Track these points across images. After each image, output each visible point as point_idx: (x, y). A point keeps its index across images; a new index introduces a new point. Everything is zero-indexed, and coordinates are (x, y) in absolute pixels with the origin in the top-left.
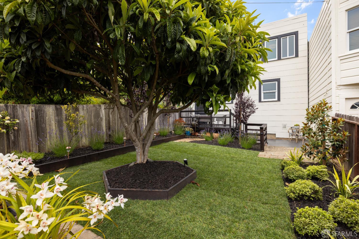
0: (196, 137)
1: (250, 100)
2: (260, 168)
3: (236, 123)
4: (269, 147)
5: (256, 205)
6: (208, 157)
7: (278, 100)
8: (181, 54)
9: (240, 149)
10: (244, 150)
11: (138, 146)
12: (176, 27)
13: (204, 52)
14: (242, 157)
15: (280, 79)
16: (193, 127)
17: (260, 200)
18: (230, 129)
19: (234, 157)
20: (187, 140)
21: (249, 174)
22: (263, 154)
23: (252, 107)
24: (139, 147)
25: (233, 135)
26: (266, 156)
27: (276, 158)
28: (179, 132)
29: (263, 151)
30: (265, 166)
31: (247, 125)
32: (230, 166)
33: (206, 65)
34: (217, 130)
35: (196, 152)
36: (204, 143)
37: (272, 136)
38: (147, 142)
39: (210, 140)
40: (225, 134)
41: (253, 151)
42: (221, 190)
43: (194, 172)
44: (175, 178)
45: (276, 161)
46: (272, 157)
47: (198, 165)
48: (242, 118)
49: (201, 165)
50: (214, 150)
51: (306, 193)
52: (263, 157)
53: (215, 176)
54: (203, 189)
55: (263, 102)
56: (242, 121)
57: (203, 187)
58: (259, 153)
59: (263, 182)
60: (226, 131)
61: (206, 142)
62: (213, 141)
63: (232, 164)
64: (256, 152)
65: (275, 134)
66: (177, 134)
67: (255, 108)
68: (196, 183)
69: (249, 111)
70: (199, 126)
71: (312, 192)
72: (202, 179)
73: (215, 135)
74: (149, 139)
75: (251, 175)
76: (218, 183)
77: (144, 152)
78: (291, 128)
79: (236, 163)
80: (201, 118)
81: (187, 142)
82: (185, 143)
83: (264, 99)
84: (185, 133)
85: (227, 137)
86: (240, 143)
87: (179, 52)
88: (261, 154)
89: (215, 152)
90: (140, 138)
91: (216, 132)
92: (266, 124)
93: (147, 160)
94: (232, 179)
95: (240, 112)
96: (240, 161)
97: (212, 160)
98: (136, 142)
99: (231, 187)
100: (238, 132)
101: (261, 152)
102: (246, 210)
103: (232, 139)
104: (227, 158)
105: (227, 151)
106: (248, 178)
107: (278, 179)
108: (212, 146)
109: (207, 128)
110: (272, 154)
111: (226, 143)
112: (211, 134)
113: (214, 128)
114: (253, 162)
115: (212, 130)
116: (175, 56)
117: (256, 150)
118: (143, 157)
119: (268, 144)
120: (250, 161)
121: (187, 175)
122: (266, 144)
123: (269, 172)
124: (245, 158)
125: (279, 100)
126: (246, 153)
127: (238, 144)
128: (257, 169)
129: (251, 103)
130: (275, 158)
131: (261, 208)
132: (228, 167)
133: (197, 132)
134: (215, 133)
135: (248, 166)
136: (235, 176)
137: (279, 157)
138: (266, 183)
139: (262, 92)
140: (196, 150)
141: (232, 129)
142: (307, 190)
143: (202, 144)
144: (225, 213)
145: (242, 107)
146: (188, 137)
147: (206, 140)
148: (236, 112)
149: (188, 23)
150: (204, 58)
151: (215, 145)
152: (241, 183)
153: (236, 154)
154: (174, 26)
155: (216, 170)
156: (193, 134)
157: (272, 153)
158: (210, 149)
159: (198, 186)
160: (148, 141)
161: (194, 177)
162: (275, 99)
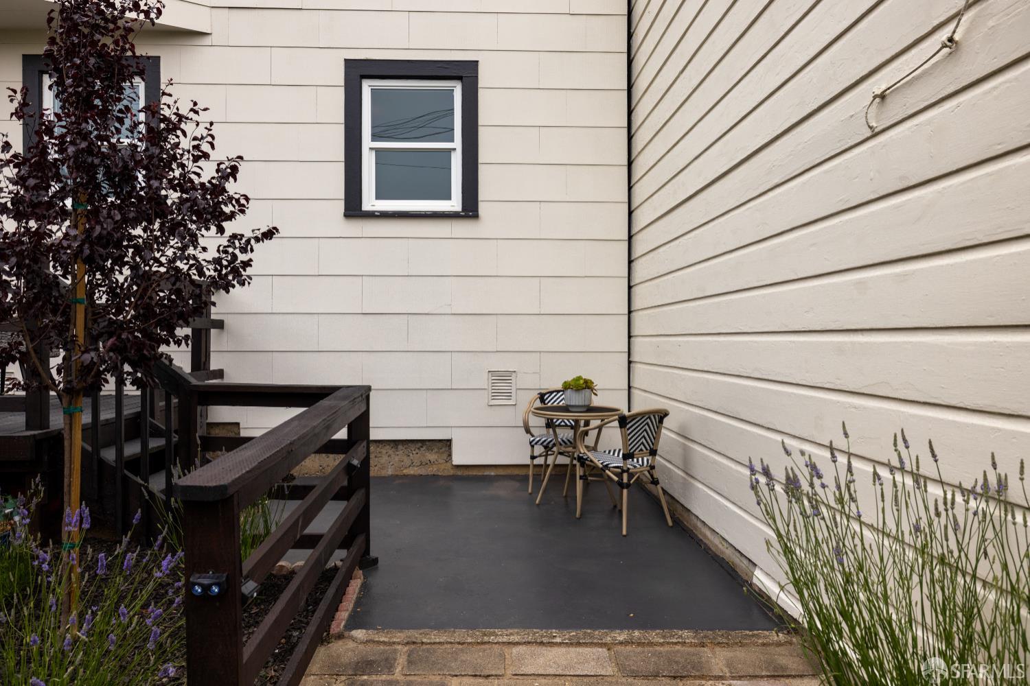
7: (464, 208)
15: (474, 66)
37: (432, 457)
55: (371, 215)
65: (448, 443)
78: (542, 397)
83: (379, 196)
125: (470, 209)
139: (367, 142)
162: (448, 197)
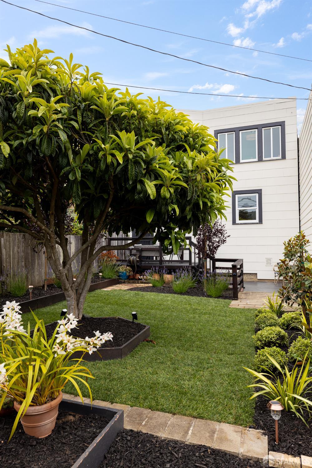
0: (137, 281)
1: (218, 224)
2: (229, 320)
3: (199, 257)
4: (245, 293)
5: (221, 356)
6: (160, 310)
7: (259, 222)
8: (141, 195)
9: (205, 298)
10: (210, 299)
11: (71, 296)
12: (137, 169)
13: (165, 193)
14: (208, 308)
15: (261, 190)
16: (131, 264)
17: (226, 352)
18: (190, 268)
19: (197, 309)
20: (124, 287)
21: (216, 328)
22: (237, 303)
23: (222, 235)
24: (72, 298)
25: (194, 277)
26: (240, 306)
27: (253, 308)
28: (109, 274)
29: (237, 300)
30: (236, 317)
31: (215, 260)
32: (193, 320)
33: (167, 205)
34: (171, 270)
35: (141, 304)
36: (151, 291)
37: (253, 277)
38: (82, 291)
39: (159, 285)
40: (182, 275)
41: (223, 300)
42: (183, 346)
43: (147, 328)
44: (125, 335)
45: (252, 312)
46: (247, 307)
47: (148, 321)
48: (207, 250)
49: (153, 321)
50: (168, 300)
51: (272, 339)
52: (236, 307)
53: (173, 333)
54: (161, 347)
55: (238, 224)
56: (208, 254)
57: (161, 345)
58: (230, 303)
59: (231, 335)
60: (184, 271)
61: (154, 289)
62: (164, 287)
63: (194, 318)
64: (227, 300)
65: (256, 274)
66: (106, 277)
67: (226, 236)
68: (151, 341)
69: (217, 240)
70: (141, 264)
71: (278, 338)
72: (158, 337)
73: (168, 277)
74: (84, 286)
75: (218, 328)
76: (179, 339)
77: (78, 305)
78: (278, 264)
79: (199, 317)
80: (145, 250)
81: (125, 291)
82: (121, 291)
83: (239, 220)
84: (119, 276)
85: (186, 280)
86: (205, 290)
87: (139, 193)
88: (234, 304)
89: (169, 303)
90: (73, 285)
91: (170, 273)
92: (242, 260)
93: (83, 316)
94: (195, 334)
95: (204, 242)
96: (205, 314)
97: (166, 314)
98: (68, 292)
99: (194, 342)
100: (201, 273)
101: (233, 301)
102: (211, 361)
103: (193, 282)
104: (188, 312)
105: (186, 301)
106: (214, 332)
107: (249, 331)
108: (163, 294)
109: (155, 267)
110: (248, 303)
111: (185, 289)
112: (161, 276)
113: (166, 266)
114: (222, 314)
115: (162, 270)
116: (136, 197)
117: (228, 299)
118: (77, 312)
119: (244, 289)
120: (218, 313)
121: (139, 332)
122: (242, 289)
123: (241, 324)
124: (212, 309)
125: (261, 221)
126: (213, 303)
127: (202, 290)
128: (226, 321)
129: (220, 228)
130: (251, 308)
131: (227, 358)
132: (189, 322)
133: (137, 273)
134: (167, 274)
135: (215, 319)
136: (198, 331)
137: (256, 306)
138: (234, 336)
139: (237, 208)
140: (141, 302)
141: (193, 267)
142: (272, 336)
143: (149, 293)
144: (189, 365)
145: (207, 234)
146: (124, 283)
147: (154, 286)
148: (199, 242)
149: (149, 162)
150: (165, 198)
151: (168, 293)
152: (206, 337)
153: (199, 305)
154: (135, 167)
155: (174, 326)
156: (131, 277)
157: (248, 301)
158: (161, 300)
159: (154, 343)
160: (83, 289)
161: (147, 334)
162: (255, 219)
